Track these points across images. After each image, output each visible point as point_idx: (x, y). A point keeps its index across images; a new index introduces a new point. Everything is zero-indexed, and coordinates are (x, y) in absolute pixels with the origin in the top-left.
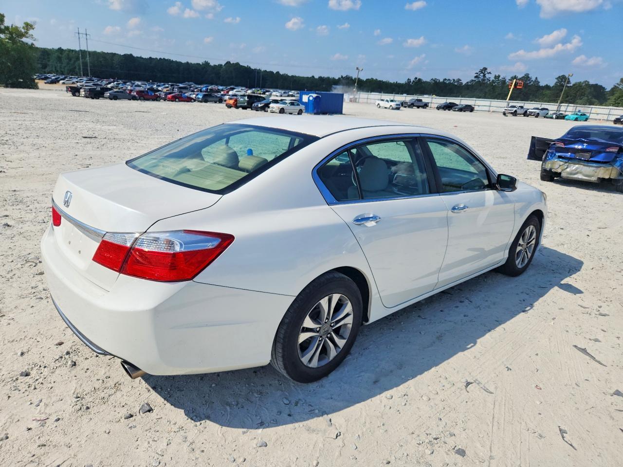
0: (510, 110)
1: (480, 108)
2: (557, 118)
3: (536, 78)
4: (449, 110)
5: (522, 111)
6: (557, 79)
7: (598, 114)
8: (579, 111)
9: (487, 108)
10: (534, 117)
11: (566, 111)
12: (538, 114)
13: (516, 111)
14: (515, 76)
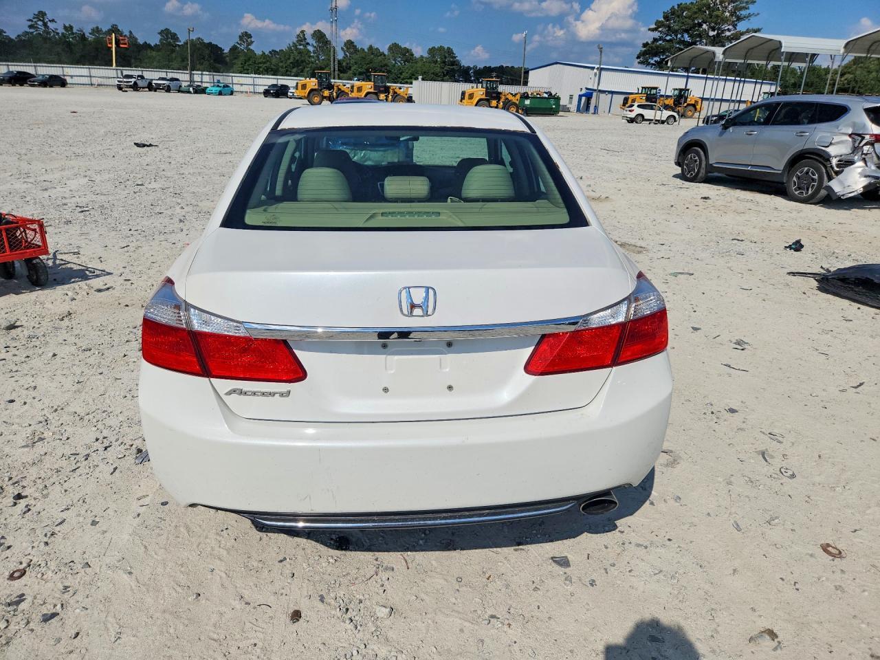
0: (128, 82)
1: (75, 80)
2: (196, 92)
3: (131, 32)
4: (22, 85)
5: (145, 84)
6: (160, 33)
7: (242, 85)
8: (219, 81)
9: (86, 80)
10: (163, 91)
11: (202, 82)
12: (169, 86)
13: (135, 83)
14: (97, 28)
